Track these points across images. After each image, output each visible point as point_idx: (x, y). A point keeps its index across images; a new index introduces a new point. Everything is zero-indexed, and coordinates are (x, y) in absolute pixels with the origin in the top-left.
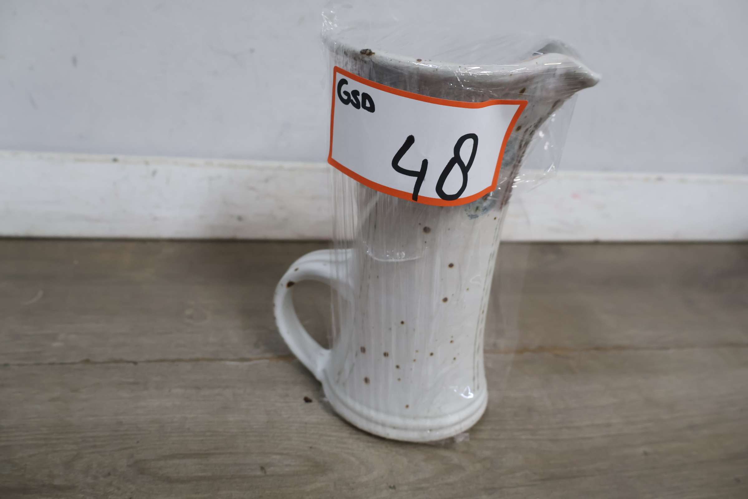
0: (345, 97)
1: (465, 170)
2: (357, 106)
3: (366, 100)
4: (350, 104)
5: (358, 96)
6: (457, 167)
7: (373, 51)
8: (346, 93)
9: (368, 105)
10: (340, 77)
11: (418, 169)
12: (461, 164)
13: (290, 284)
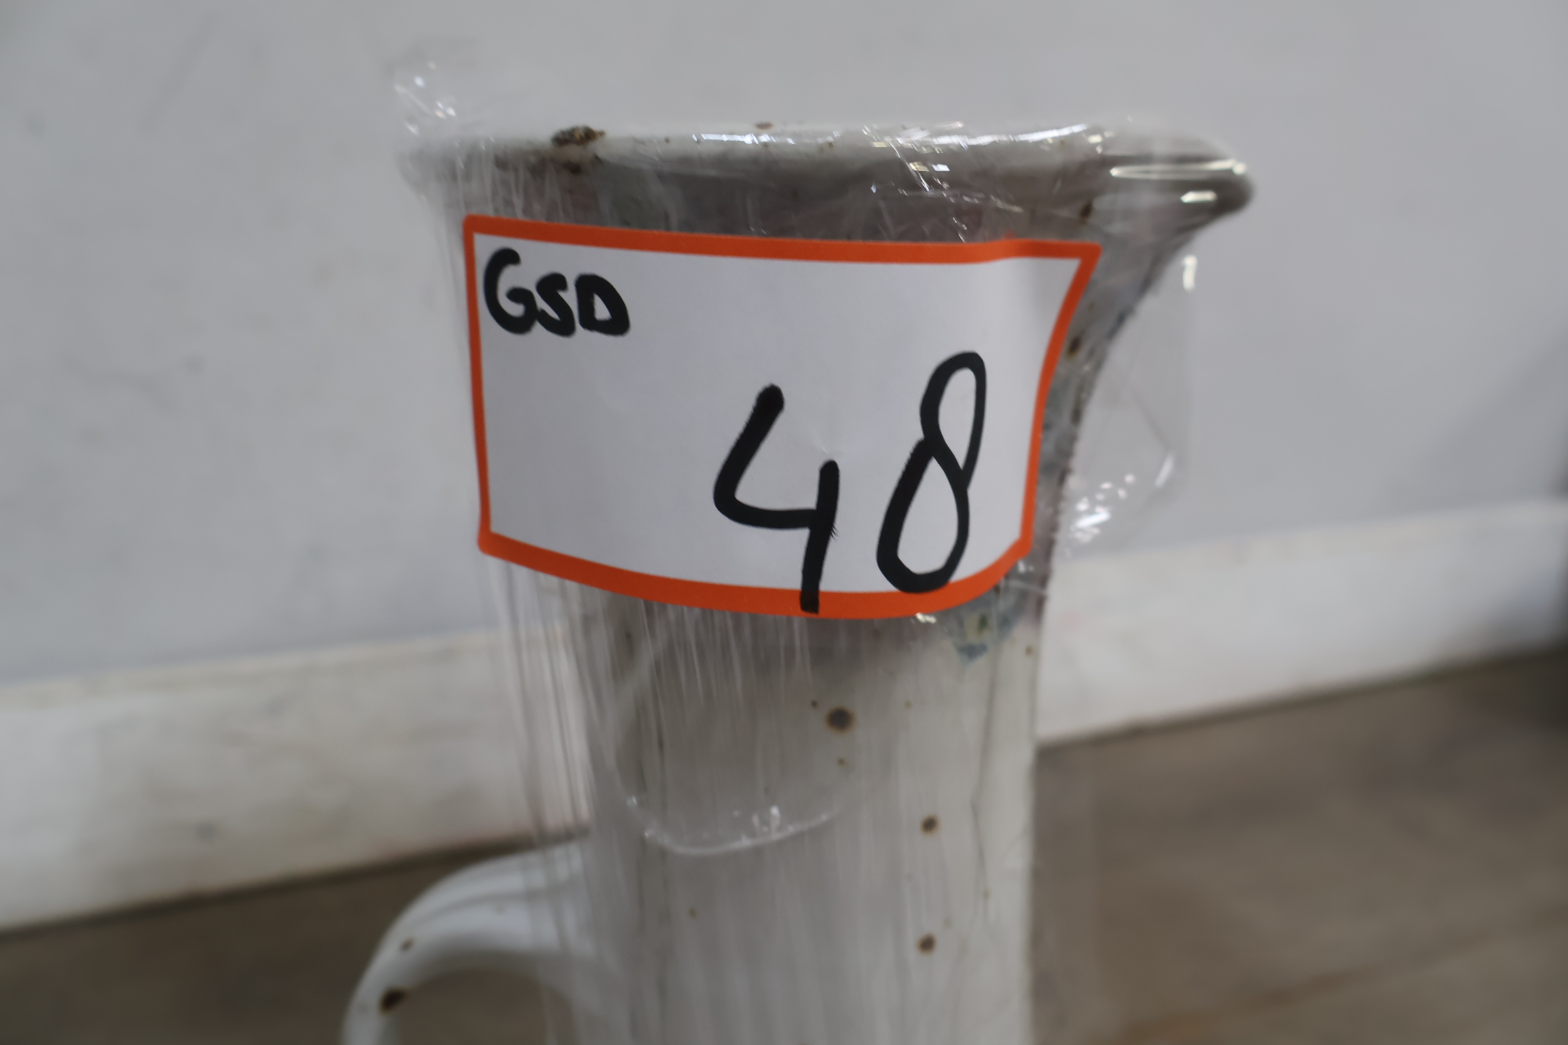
0: (515, 310)
1: (960, 479)
2: (563, 327)
3: (592, 297)
4: (538, 328)
5: (562, 294)
6: (934, 471)
7: (595, 126)
8: (517, 295)
9: (602, 311)
10: (487, 246)
11: (808, 500)
12: (947, 460)
13: (391, 1000)
